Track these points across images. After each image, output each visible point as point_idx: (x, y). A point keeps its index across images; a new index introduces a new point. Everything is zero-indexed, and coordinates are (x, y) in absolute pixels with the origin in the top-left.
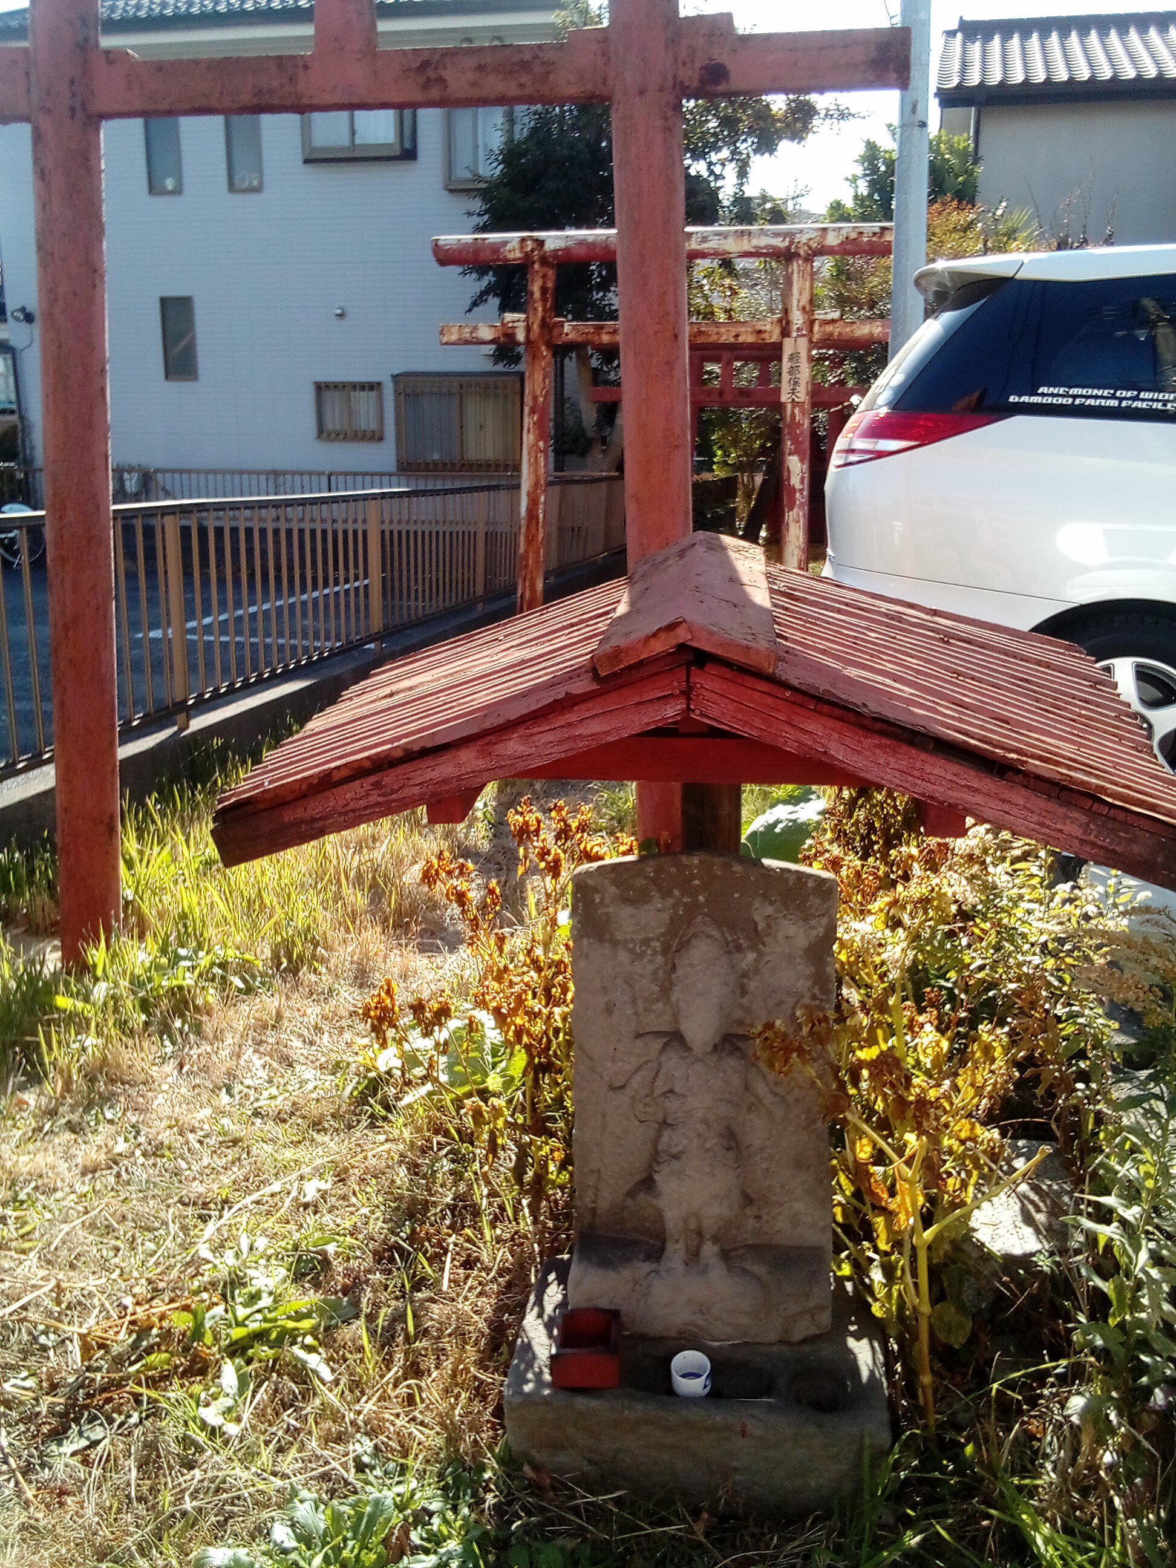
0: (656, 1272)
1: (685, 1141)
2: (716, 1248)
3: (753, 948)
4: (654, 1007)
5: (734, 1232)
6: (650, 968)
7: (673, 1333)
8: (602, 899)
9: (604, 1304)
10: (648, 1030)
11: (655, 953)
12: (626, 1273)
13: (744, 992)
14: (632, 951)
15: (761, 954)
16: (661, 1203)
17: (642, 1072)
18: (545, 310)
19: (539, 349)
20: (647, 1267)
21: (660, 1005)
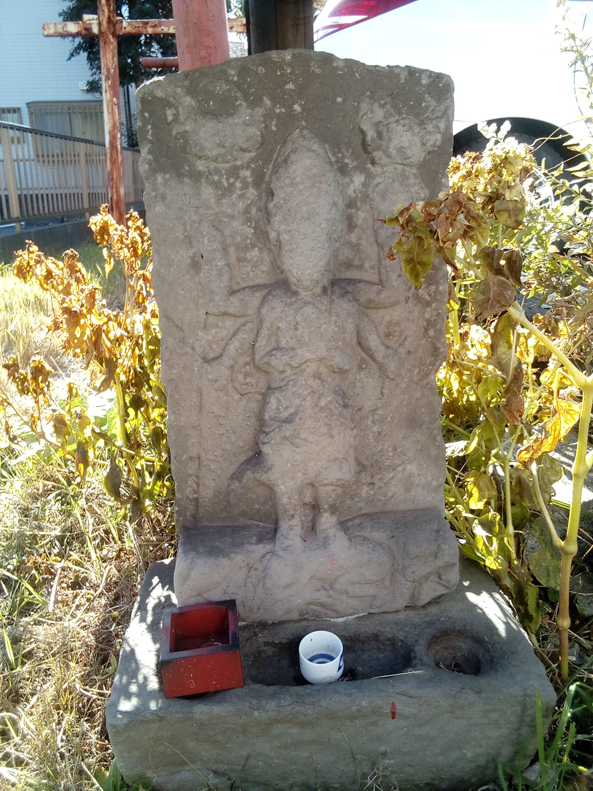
0: (272, 553)
1: (297, 401)
2: (334, 520)
3: (361, 168)
4: (248, 256)
5: (348, 502)
6: (241, 205)
7: (295, 615)
8: (176, 116)
9: (217, 596)
10: (243, 285)
11: (245, 185)
12: (239, 558)
13: (351, 225)
14: (217, 185)
15: (369, 176)
16: (273, 476)
17: (241, 336)
18: (109, 11)
19: (108, 37)
20: (260, 549)
21: (255, 252)
